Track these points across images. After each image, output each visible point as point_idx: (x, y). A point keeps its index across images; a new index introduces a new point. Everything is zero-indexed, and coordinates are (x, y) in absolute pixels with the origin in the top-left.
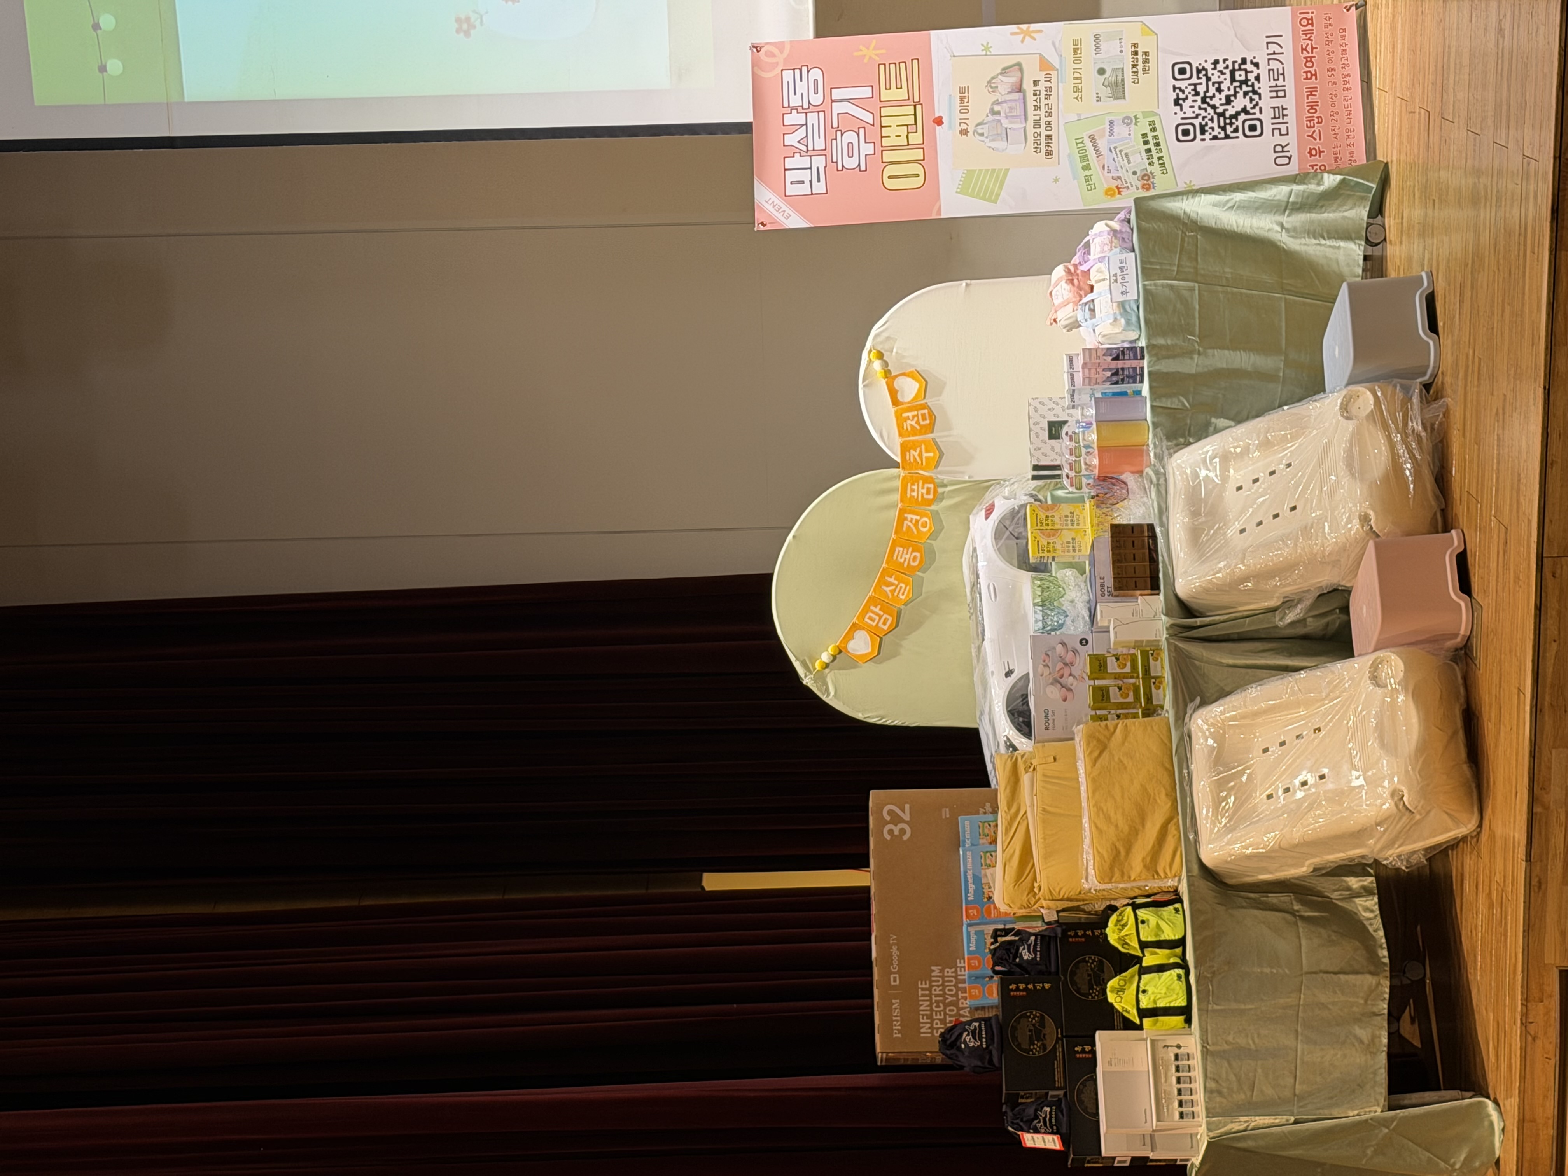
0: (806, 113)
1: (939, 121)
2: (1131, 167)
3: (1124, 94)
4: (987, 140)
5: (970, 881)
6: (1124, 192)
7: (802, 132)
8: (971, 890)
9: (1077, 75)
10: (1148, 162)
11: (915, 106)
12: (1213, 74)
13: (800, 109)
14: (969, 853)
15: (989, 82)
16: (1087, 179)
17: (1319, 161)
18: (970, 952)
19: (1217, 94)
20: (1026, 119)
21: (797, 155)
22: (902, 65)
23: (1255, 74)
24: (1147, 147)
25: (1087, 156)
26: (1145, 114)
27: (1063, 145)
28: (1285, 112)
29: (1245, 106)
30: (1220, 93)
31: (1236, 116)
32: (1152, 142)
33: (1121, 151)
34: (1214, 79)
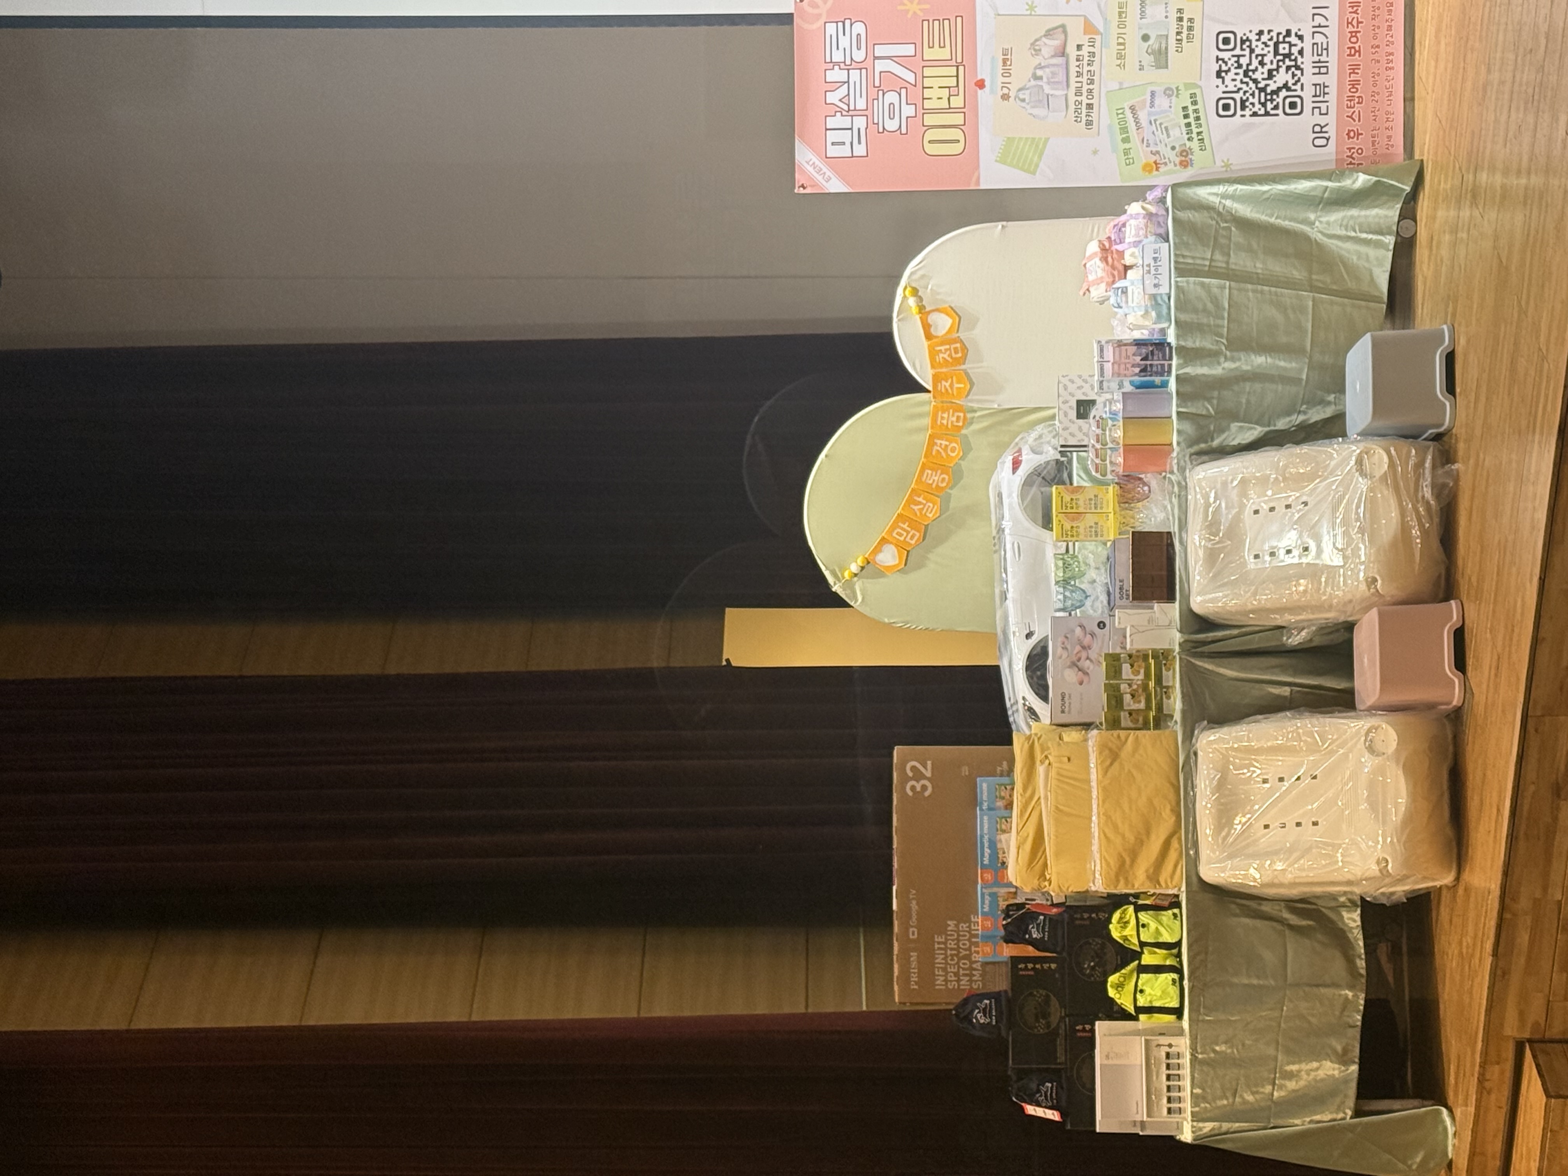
0: (848, 70)
1: (981, 84)
2: (1170, 142)
3: (1167, 63)
4: (1028, 107)
5: (986, 845)
6: (1163, 169)
7: (844, 90)
8: (986, 855)
9: (1121, 40)
10: (1187, 136)
11: (957, 67)
12: (1257, 46)
13: (842, 65)
14: (986, 818)
15: (1032, 44)
16: (1126, 152)
17: (1357, 144)
18: (983, 913)
19: (1260, 67)
20: (1068, 86)
21: (838, 114)
22: (946, 22)
23: (1299, 48)
24: (1187, 121)
25: (1127, 127)
26: (1187, 86)
27: (1104, 117)
28: (1326, 90)
29: (1287, 82)
30: (1263, 67)
31: (1276, 92)
32: (1192, 116)
33: (1161, 124)
34: (1258, 51)
